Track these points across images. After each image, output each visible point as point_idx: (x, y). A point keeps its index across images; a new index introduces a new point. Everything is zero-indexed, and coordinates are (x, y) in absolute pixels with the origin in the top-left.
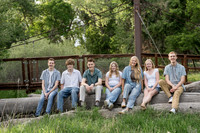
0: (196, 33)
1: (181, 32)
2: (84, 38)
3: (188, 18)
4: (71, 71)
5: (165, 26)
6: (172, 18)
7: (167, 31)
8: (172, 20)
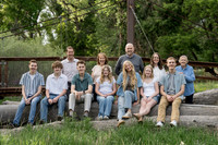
0: (194, 34)
1: (176, 32)
2: (54, 35)
3: (186, 16)
4: (57, 75)
5: (157, 24)
6: (165, 14)
7: (159, 30)
8: (166, 17)
